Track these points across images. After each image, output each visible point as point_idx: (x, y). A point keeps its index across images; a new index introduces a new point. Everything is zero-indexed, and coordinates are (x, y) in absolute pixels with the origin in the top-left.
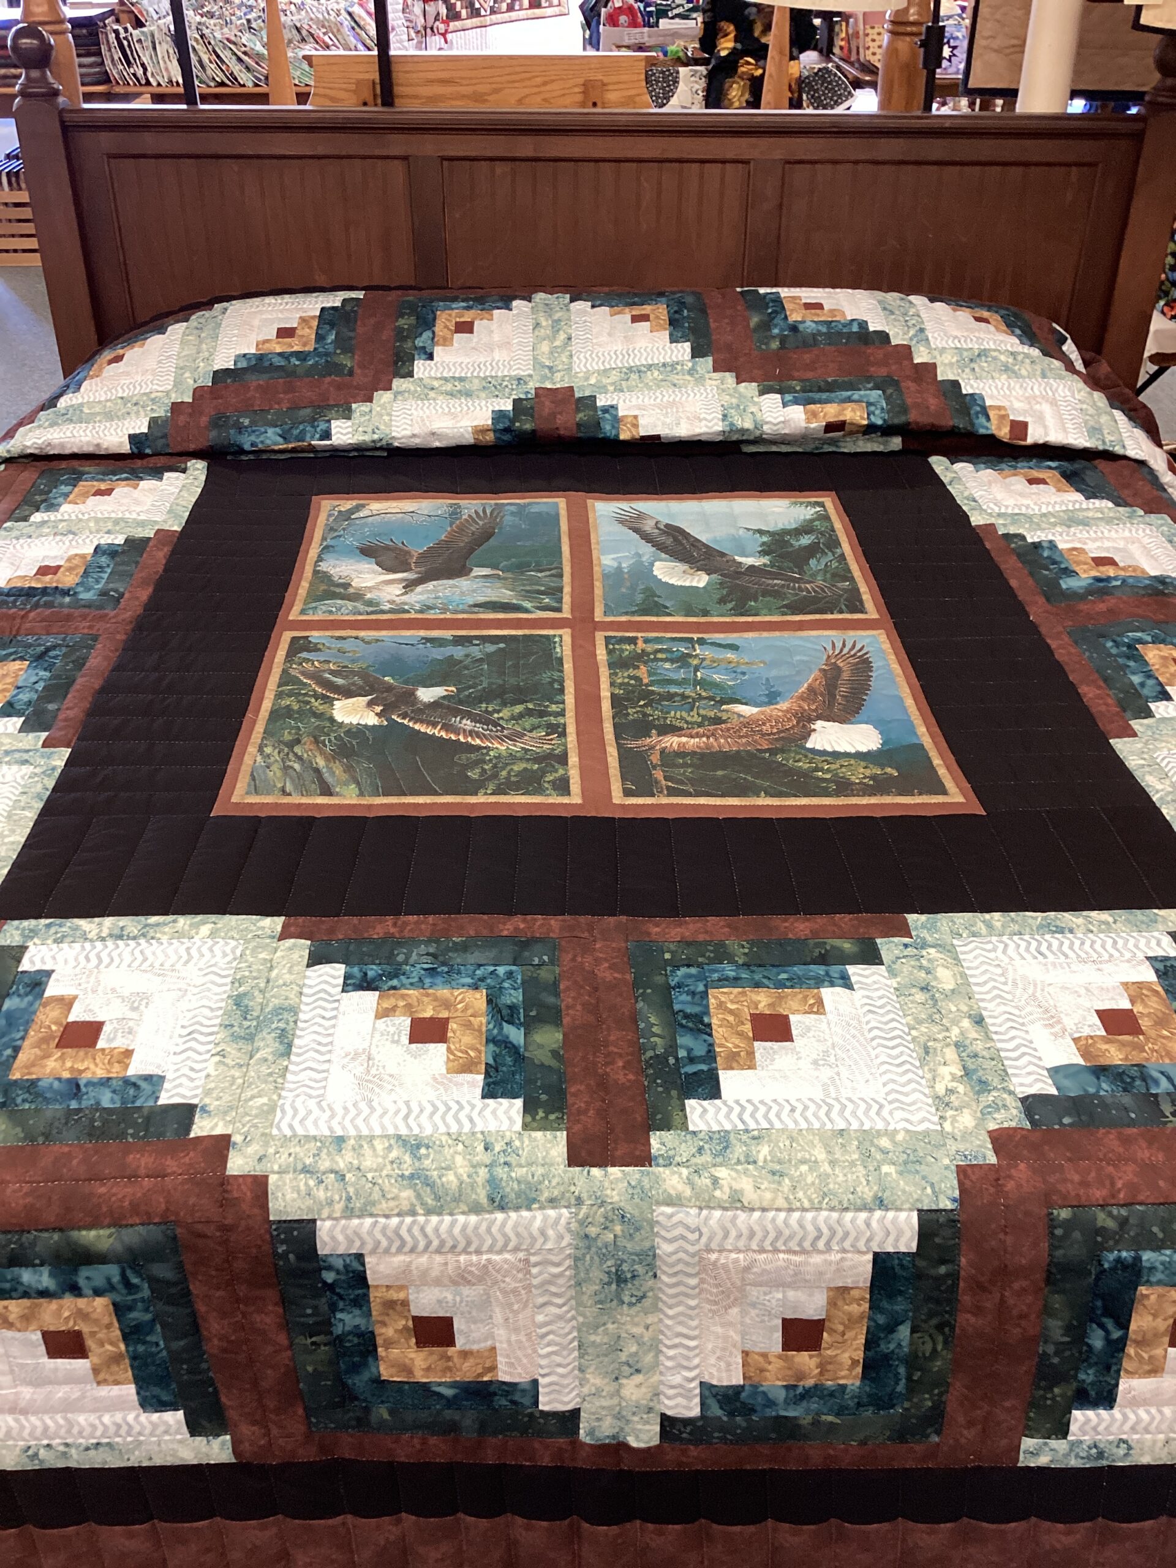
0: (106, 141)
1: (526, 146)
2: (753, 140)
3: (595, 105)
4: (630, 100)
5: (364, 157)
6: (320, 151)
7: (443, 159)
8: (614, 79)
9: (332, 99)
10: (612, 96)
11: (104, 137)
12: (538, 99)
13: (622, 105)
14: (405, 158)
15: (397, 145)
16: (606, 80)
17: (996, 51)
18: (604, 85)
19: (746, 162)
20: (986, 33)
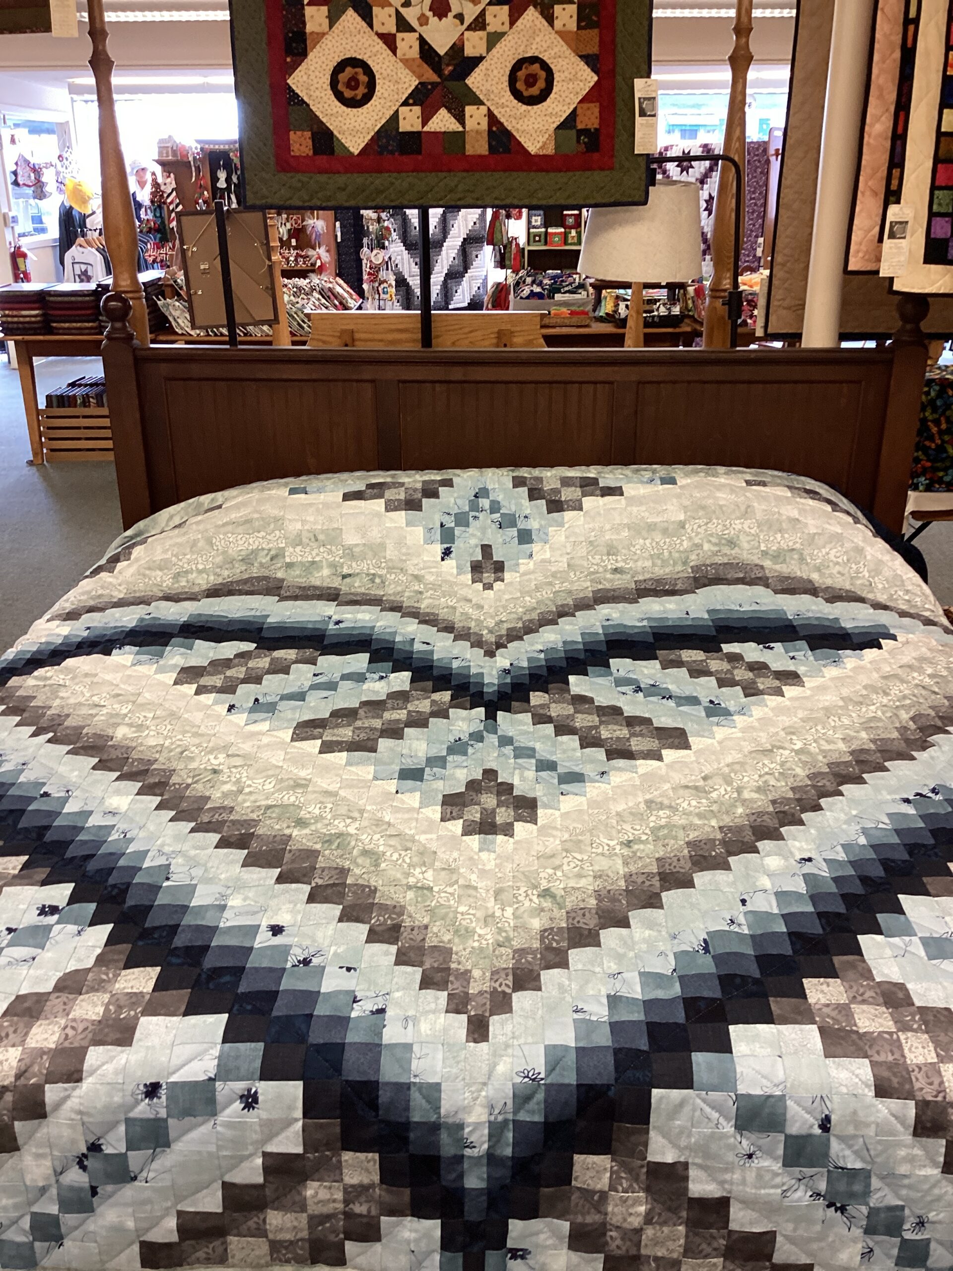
0: (164, 369)
1: (457, 374)
2: (616, 368)
3: (505, 346)
4: (530, 342)
5: (345, 381)
6: (314, 376)
7: (399, 381)
8: (518, 329)
9: (324, 342)
10: (517, 340)
11: (163, 366)
12: (467, 342)
13: (525, 345)
14: (372, 381)
15: (368, 373)
16: (513, 329)
17: (784, 308)
18: (512, 332)
19: (611, 383)
20: (779, 297)
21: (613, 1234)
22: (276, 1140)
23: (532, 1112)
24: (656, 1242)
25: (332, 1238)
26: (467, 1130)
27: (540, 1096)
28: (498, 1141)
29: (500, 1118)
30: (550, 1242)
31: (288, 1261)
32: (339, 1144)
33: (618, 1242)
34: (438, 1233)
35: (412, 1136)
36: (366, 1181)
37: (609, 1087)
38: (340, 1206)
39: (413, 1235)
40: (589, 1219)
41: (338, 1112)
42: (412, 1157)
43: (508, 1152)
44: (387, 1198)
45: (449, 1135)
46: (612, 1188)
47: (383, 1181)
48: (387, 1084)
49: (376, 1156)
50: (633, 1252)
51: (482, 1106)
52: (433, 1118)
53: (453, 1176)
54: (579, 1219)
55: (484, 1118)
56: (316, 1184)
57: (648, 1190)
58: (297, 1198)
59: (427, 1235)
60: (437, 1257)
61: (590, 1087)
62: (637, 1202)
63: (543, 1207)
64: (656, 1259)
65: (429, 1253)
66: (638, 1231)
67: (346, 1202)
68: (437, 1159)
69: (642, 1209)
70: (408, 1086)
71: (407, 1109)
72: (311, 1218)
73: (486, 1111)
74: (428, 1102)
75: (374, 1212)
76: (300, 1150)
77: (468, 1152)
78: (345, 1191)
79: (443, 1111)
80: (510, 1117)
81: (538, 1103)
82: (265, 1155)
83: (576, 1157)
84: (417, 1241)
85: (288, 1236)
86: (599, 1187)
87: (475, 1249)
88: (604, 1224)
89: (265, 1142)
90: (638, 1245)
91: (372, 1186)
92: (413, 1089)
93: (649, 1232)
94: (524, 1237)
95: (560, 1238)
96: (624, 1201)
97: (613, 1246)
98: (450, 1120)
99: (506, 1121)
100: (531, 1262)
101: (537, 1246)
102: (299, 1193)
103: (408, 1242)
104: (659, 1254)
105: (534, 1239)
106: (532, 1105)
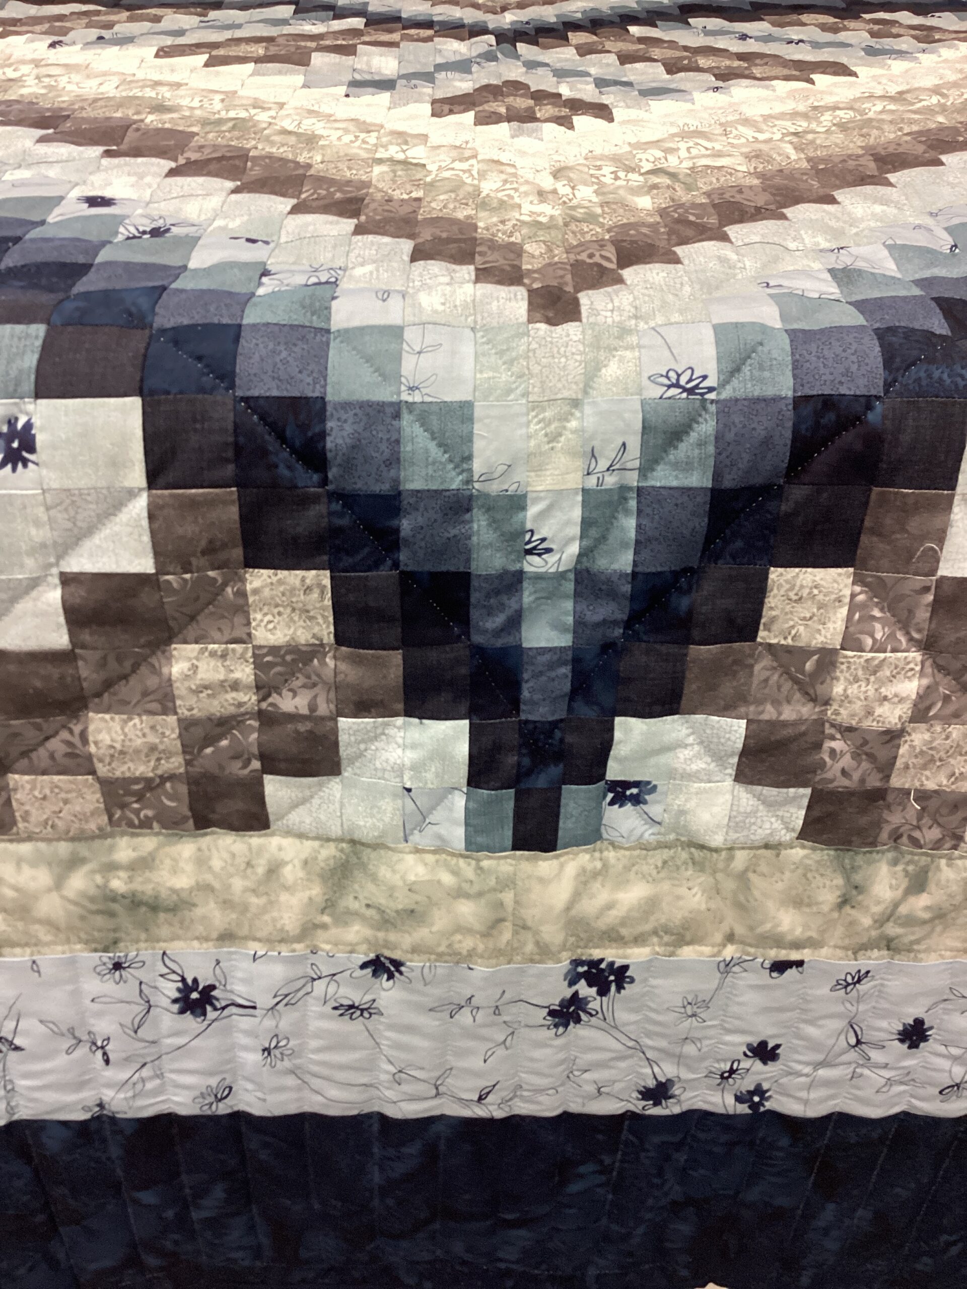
21: (838, 745)
22: (88, 545)
23: (687, 466)
24: (929, 760)
25: (236, 769)
26: (533, 511)
27: (707, 427)
28: (603, 538)
29: (611, 481)
30: (698, 765)
31: (146, 824)
32: (238, 553)
33: (846, 761)
34: (462, 749)
35: (406, 525)
36: (303, 637)
37: (868, 402)
38: (249, 699)
39: (410, 757)
40: (788, 714)
41: (230, 470)
42: (407, 578)
43: (624, 561)
44: (350, 673)
45: (494, 523)
46: (850, 642)
47: (340, 639)
48: (346, 406)
49: (325, 577)
50: (874, 782)
51: (572, 453)
52: (456, 483)
53: (499, 620)
54: (769, 713)
55: (575, 480)
56: (192, 649)
57: (928, 646)
58: (152, 682)
59: (440, 754)
60: (459, 802)
61: (828, 402)
62: (900, 671)
63: (691, 688)
64: (923, 796)
65: (441, 795)
66: (893, 736)
67: (263, 688)
68: (463, 579)
69: (910, 687)
70: (396, 410)
71: (394, 460)
72: (186, 725)
73: (580, 464)
74: (443, 446)
75: (323, 709)
76: (145, 564)
77: (534, 564)
78: (259, 664)
79: (478, 466)
80: (633, 479)
81: (701, 444)
82: (67, 580)
83: (776, 575)
84: (416, 768)
85: (142, 769)
86: (818, 641)
87: (541, 781)
88: (820, 723)
89: (65, 548)
90: (886, 768)
91: (316, 650)
92: (406, 419)
93: (919, 737)
94: (645, 754)
95: (719, 758)
96: (873, 670)
97: (833, 770)
98: (494, 488)
99: (623, 489)
100: (654, 808)
101: (672, 774)
102: (156, 671)
103: (399, 770)
104: (931, 785)
105: (664, 759)
106: (684, 449)
